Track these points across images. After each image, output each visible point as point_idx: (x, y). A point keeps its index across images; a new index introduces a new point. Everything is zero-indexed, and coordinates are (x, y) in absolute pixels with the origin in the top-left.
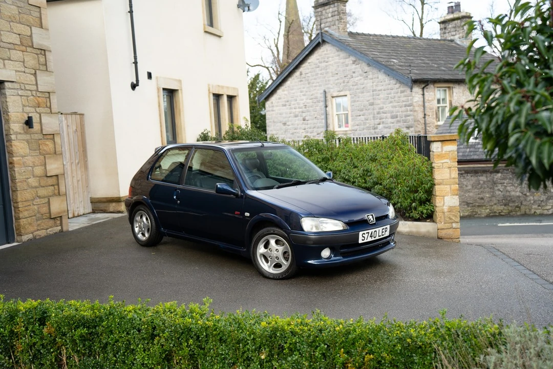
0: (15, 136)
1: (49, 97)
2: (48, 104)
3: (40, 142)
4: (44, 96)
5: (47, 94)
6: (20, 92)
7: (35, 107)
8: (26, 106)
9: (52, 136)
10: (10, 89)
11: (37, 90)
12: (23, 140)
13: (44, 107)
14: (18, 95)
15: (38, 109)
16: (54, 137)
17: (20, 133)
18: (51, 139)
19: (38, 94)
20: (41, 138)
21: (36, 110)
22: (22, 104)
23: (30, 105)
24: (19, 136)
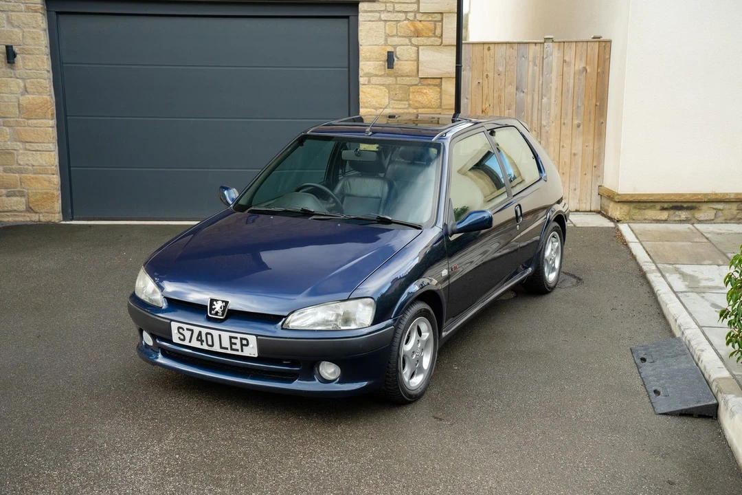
0: (367, 78)
1: (441, 21)
2: (438, 32)
3: (412, 89)
4: (430, 19)
5: (438, 17)
6: (384, 16)
7: (410, 37)
8: (393, 36)
9: (439, 80)
10: (366, 11)
11: (418, 11)
12: (383, 85)
13: (429, 37)
14: (380, 20)
15: (414, 41)
16: (441, 82)
17: (376, 75)
18: (435, 85)
19: (419, 17)
20: (417, 82)
21: (410, 41)
22: (385, 33)
23: (399, 34)
24: (374, 80)
